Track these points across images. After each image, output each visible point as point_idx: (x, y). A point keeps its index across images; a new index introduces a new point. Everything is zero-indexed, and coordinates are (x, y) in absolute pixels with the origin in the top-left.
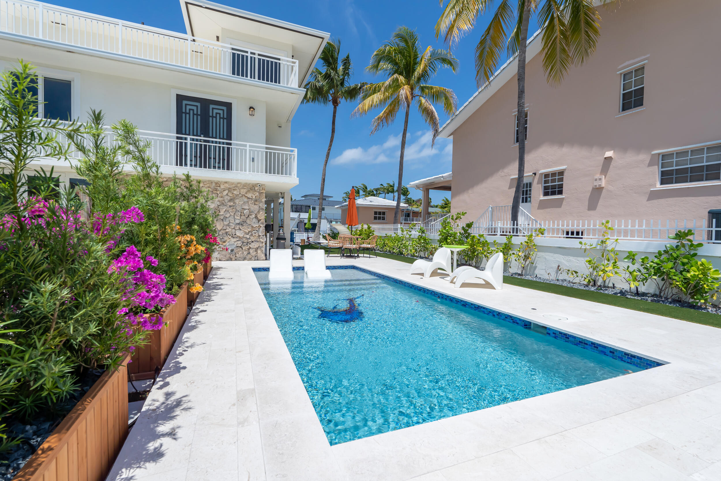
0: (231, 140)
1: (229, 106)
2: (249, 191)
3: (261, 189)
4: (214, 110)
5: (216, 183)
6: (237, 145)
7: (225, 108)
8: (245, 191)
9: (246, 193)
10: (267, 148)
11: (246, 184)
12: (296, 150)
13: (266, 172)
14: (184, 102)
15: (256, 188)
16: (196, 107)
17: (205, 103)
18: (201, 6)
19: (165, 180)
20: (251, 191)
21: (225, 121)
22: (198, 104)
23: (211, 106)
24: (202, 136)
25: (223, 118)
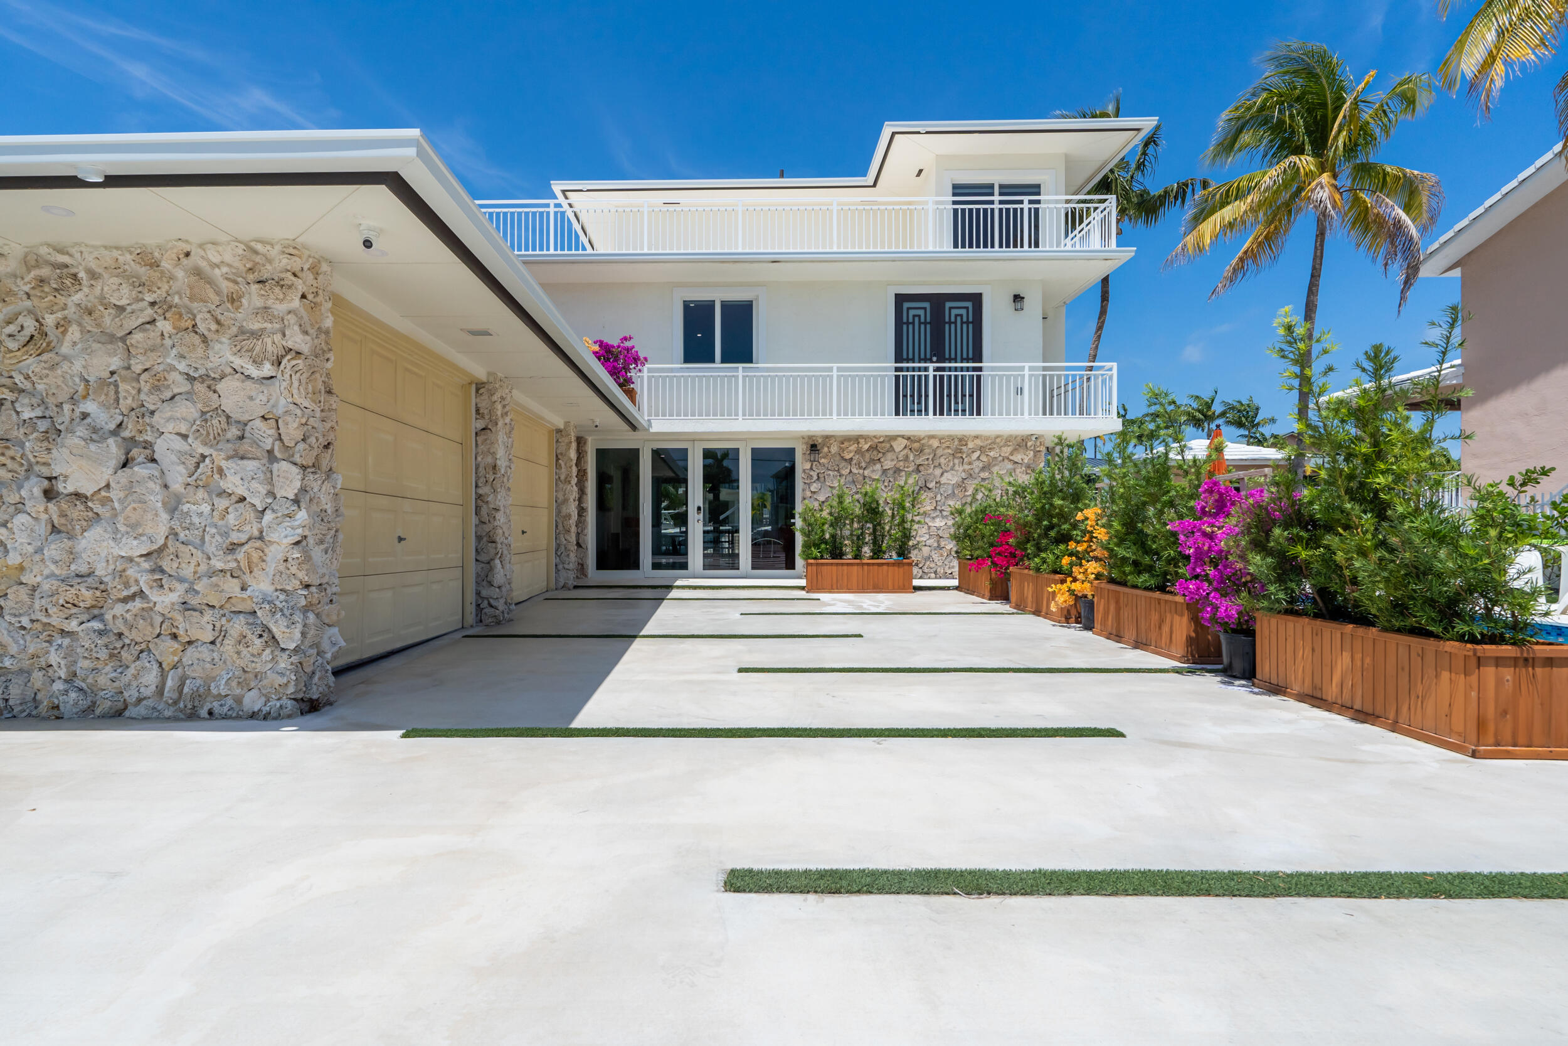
0: (981, 362)
1: (976, 299)
2: (1015, 449)
3: (1038, 444)
4: (954, 310)
5: (960, 440)
6: (993, 369)
7: (969, 304)
8: (1009, 449)
9: (1012, 454)
10: (1045, 369)
11: (1011, 436)
12: (1115, 365)
13: (1044, 413)
14: (906, 305)
15: (1029, 444)
16: (922, 311)
17: (938, 301)
18: (919, 133)
19: (881, 440)
20: (1021, 450)
21: (971, 326)
22: (927, 305)
23: (948, 305)
24: (935, 359)
25: (968, 323)
